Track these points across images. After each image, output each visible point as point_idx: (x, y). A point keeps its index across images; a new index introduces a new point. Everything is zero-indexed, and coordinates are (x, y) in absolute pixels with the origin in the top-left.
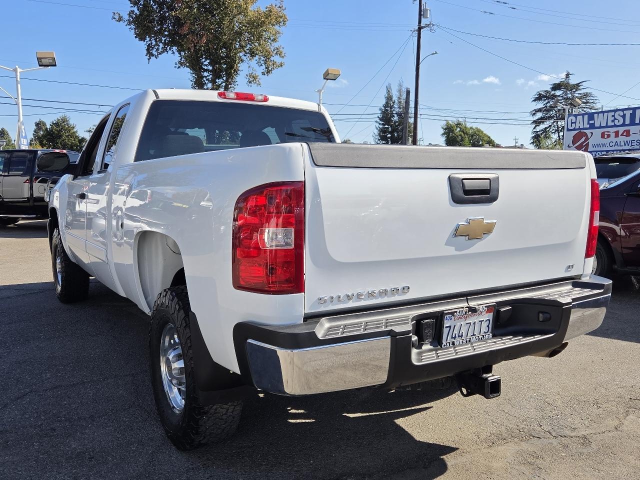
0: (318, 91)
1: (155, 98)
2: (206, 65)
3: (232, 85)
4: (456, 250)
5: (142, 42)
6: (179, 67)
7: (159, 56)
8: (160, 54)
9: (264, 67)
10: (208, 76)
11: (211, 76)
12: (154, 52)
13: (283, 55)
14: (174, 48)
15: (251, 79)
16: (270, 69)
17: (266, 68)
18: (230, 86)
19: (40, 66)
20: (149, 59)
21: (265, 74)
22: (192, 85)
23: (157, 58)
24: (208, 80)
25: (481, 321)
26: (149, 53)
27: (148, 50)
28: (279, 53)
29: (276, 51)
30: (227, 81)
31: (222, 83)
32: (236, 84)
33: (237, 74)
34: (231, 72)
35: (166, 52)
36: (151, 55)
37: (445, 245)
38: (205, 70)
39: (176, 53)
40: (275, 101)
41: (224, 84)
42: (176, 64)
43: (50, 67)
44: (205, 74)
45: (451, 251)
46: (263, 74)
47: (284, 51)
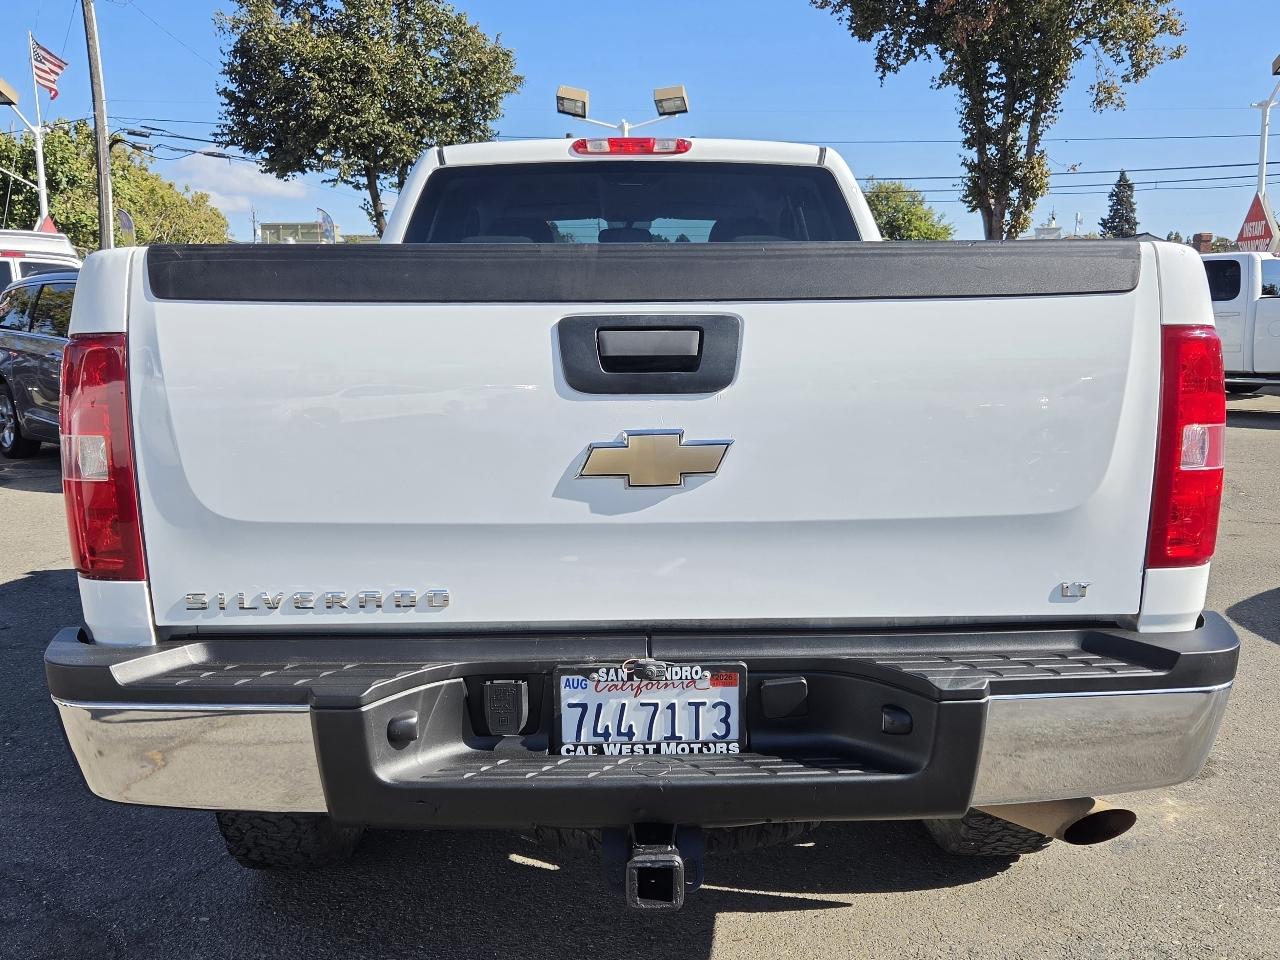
0: (1260, 105)
1: (437, 165)
2: (995, 75)
3: (1050, 113)
4: (594, 510)
5: (864, 43)
6: (939, 87)
7: (901, 67)
8: (903, 62)
9: (1128, 63)
10: (997, 98)
11: (1003, 98)
12: (892, 62)
13: (1179, 28)
14: (931, 48)
15: (1102, 96)
16: (1143, 66)
17: (1133, 66)
18: (1042, 116)
19: (661, 114)
20: (881, 78)
21: (1129, 81)
22: (961, 122)
23: (896, 72)
24: (996, 106)
25: (697, 705)
26: (882, 65)
27: (879, 59)
28: (1167, 26)
29: (1161, 23)
30: (1037, 104)
31: (1024, 111)
32: (1059, 108)
33: (1063, 86)
34: (1046, 84)
35: (913, 59)
36: (886, 68)
37: (555, 495)
38: (992, 86)
39: (936, 57)
40: (705, 149)
41: (1030, 113)
42: (933, 80)
43: (677, 116)
44: (993, 94)
45: (578, 512)
46: (1126, 79)
47: (1181, 20)
